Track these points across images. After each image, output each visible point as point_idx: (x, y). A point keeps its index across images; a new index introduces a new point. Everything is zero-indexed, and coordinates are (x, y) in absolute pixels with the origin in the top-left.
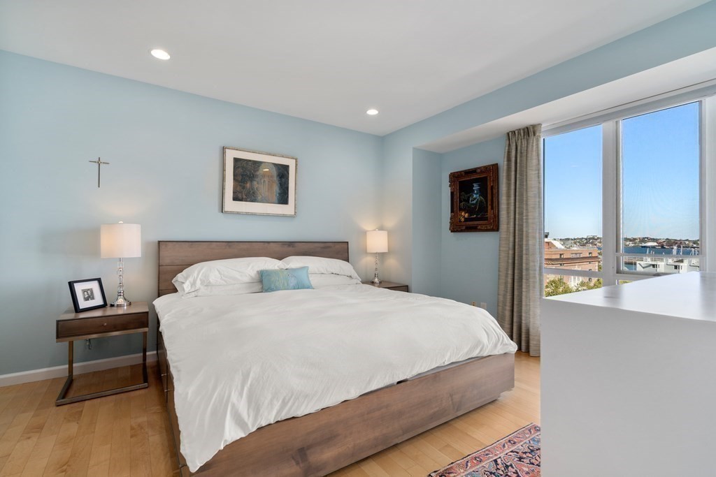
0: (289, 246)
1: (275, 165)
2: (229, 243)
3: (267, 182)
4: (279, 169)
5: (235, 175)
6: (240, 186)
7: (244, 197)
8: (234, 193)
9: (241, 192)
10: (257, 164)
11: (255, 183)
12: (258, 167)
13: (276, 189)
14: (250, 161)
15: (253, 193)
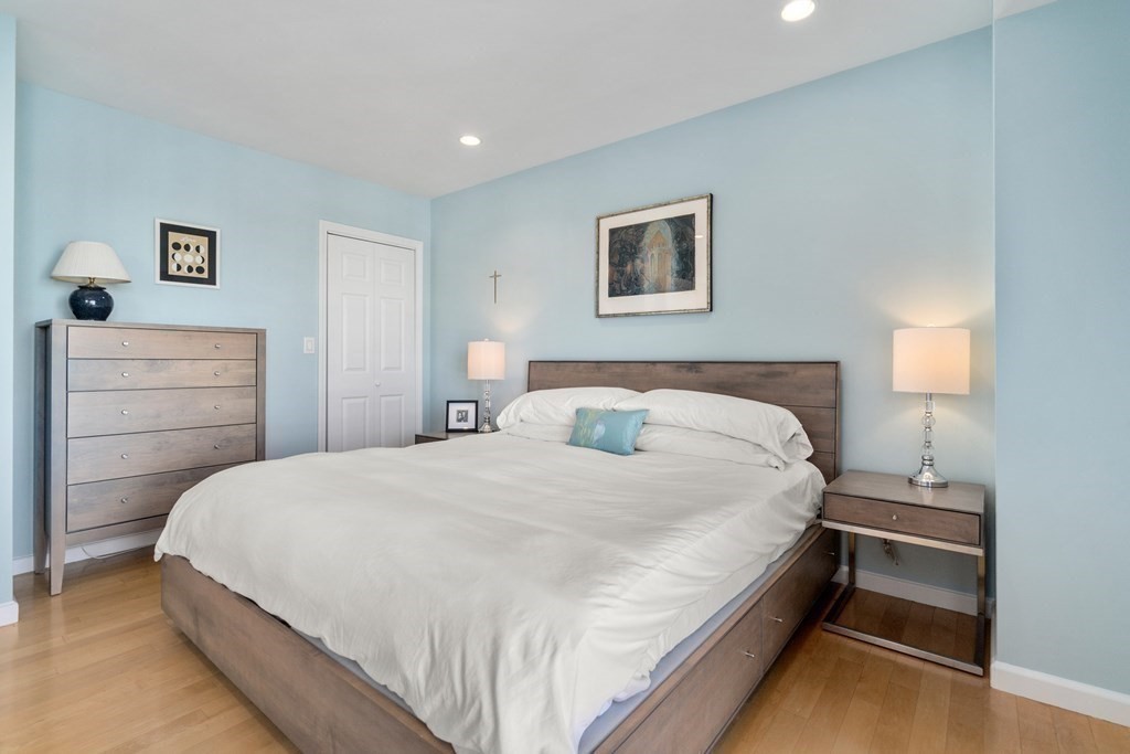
0: (690, 369)
1: (669, 221)
2: (599, 364)
3: (656, 256)
4: (677, 226)
5: (611, 257)
6: (618, 271)
7: (624, 288)
8: (610, 284)
9: (619, 282)
10: (640, 229)
11: (638, 262)
12: (643, 232)
13: (672, 263)
14: (631, 227)
15: (636, 279)
